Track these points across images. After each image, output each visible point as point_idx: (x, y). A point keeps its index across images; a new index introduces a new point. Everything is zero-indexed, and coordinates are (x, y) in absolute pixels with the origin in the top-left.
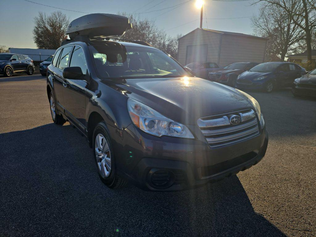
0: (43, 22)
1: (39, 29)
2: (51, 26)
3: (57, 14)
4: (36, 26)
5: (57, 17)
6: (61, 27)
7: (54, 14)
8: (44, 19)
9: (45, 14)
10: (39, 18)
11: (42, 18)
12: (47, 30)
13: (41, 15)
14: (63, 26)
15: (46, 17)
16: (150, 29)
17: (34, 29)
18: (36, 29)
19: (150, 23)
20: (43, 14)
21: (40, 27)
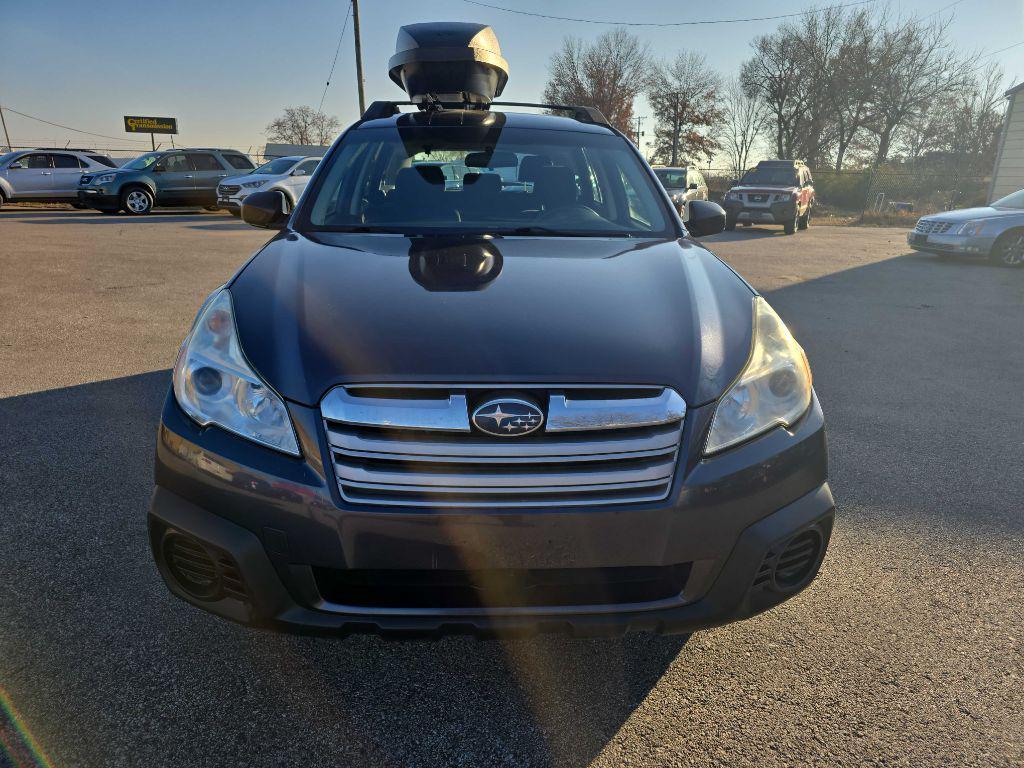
0: (573, 68)
1: (559, 88)
2: (590, 76)
3: (612, 40)
4: (553, 79)
5: (612, 48)
6: (621, 75)
7: (606, 40)
8: (575, 56)
9: (580, 41)
10: (563, 54)
11: (571, 56)
12: (579, 88)
13: (568, 46)
14: (625, 75)
15: (583, 51)
17: (545, 89)
18: (550, 89)
19: (921, 36)
20: (576, 42)
21: (561, 83)
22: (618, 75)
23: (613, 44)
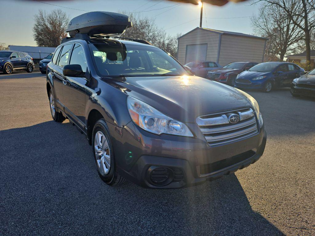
0: (43, 20)
1: (39, 26)
2: (51, 24)
3: (57, 12)
4: (36, 23)
7: (54, 12)
8: (44, 16)
9: (45, 11)
10: (39, 15)
11: (42, 16)
12: (47, 27)
13: (40, 12)
14: (63, 24)
15: (46, 15)
16: (150, 28)
17: (34, 26)
18: (36, 27)
19: (149, 22)
20: (43, 12)
21: (40, 25)
22: (60, 24)
23: (57, 14)
